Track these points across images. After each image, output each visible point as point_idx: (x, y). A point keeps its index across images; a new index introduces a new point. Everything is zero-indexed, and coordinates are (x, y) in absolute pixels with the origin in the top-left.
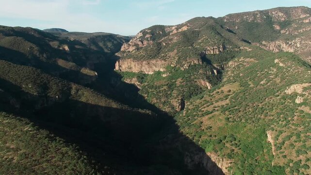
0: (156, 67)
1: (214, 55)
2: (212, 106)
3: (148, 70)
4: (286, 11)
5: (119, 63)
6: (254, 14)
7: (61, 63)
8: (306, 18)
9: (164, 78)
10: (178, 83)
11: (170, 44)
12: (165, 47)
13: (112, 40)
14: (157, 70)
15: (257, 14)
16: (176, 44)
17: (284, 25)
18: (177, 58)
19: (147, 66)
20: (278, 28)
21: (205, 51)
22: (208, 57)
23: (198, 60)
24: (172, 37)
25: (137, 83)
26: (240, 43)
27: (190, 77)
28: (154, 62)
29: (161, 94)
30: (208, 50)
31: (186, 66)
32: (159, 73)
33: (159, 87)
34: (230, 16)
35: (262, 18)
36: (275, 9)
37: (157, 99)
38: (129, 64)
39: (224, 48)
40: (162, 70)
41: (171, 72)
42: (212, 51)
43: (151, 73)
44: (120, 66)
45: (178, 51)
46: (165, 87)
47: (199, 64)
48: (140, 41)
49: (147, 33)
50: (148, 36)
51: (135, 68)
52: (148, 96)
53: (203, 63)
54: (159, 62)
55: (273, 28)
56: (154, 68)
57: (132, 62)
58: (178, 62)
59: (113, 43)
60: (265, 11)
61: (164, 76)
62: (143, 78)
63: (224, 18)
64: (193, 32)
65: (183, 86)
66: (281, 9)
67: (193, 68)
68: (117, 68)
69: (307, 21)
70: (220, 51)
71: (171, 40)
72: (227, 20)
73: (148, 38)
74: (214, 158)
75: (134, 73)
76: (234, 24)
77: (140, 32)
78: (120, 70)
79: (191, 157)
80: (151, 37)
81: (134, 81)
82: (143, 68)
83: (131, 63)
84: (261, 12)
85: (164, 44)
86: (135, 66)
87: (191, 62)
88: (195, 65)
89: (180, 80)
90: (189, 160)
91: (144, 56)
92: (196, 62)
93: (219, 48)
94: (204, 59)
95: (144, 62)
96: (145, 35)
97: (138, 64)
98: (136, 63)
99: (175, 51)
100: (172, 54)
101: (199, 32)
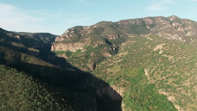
0: (78, 47)
1: (113, 40)
2: (113, 63)
3: (72, 49)
4: (152, 19)
5: (54, 46)
6: (135, 20)
7: (14, 44)
8: (163, 22)
9: (83, 53)
10: (92, 54)
11: (86, 34)
12: (83, 36)
13: (49, 36)
14: (78, 49)
15: (137, 20)
16: (89, 34)
17: (152, 26)
18: (90, 41)
19: (72, 47)
20: (149, 28)
21: (108, 37)
22: (109, 41)
23: (104, 42)
24: (87, 31)
25: (65, 57)
26: (127, 34)
27: (99, 51)
28: (76, 44)
29: (81, 61)
30: (109, 37)
31: (96, 45)
32: (80, 50)
33: (80, 58)
34: (122, 21)
35: (140, 23)
36: (146, 18)
37: (78, 64)
38: (60, 46)
39: (119, 36)
40: (81, 49)
41: (87, 49)
42: (111, 38)
43: (74, 51)
44: (54, 48)
45: (91, 37)
46: (83, 58)
47: (104, 44)
48: (67, 35)
49: (72, 30)
50: (72, 32)
51: (64, 48)
52: (72, 63)
53: (106, 44)
54: (80, 44)
55: (146, 28)
57: (62, 45)
58: (91, 43)
59: (50, 38)
60: (141, 19)
61: (83, 51)
62: (69, 54)
63: (118, 22)
64: (100, 28)
65: (95, 56)
66: (150, 18)
67: (100, 46)
68: (52, 49)
69: (164, 24)
70: (116, 38)
71: (87, 32)
72: (120, 23)
73: (72, 33)
74: (114, 88)
75: (64, 51)
76: (124, 25)
77: (68, 30)
78: (55, 51)
79: (100, 90)
80: (74, 33)
81: (64, 56)
82: (69, 48)
84: (139, 19)
85: (83, 35)
86: (64, 47)
87: (99, 43)
88: (102, 45)
89: (93, 53)
90: (100, 92)
91: (70, 41)
92: (102, 43)
93: (116, 36)
94: (107, 41)
95: (70, 44)
96: (71, 31)
97: (66, 46)
98: (65, 45)
99: (90, 38)
100: (87, 39)
101: (104, 28)
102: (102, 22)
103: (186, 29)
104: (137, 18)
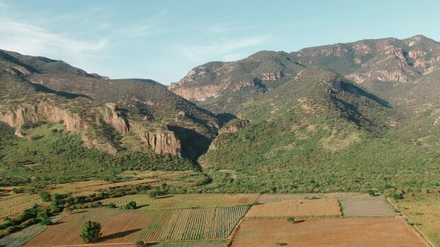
0: (209, 93)
1: (270, 81)
3: (200, 96)
6: (334, 47)
10: (229, 101)
11: (225, 74)
12: (219, 76)
14: (209, 96)
16: (230, 73)
17: (365, 58)
18: (229, 82)
19: (199, 93)
20: (358, 61)
21: (261, 77)
22: (263, 83)
23: (251, 83)
24: (228, 67)
27: (241, 96)
28: (206, 88)
30: (264, 77)
31: (238, 88)
32: (212, 97)
34: (305, 50)
35: (342, 51)
36: (358, 42)
39: (282, 75)
40: (214, 95)
41: (223, 93)
42: (266, 78)
43: (203, 100)
45: (232, 77)
46: (216, 104)
47: (251, 86)
48: (191, 78)
49: (201, 70)
50: (202, 73)
53: (255, 85)
54: (213, 88)
55: (352, 61)
56: (207, 94)
57: (183, 90)
58: (230, 86)
60: (349, 44)
61: (216, 97)
63: (298, 52)
64: (253, 62)
66: (366, 42)
67: (245, 89)
70: (277, 78)
72: (301, 54)
73: (201, 75)
76: (308, 58)
77: (192, 70)
80: (205, 74)
82: (195, 95)
83: (181, 92)
84: (342, 45)
85: (219, 74)
86: (186, 92)
87: (243, 84)
88: (247, 86)
89: (231, 98)
91: (196, 84)
92: (248, 84)
93: (276, 75)
94: (258, 83)
95: (196, 89)
96: (199, 72)
97: (190, 91)
98: (188, 90)
99: (230, 78)
100: (225, 80)
101: (260, 63)
102: (261, 52)
103: (431, 62)
104: (339, 44)
